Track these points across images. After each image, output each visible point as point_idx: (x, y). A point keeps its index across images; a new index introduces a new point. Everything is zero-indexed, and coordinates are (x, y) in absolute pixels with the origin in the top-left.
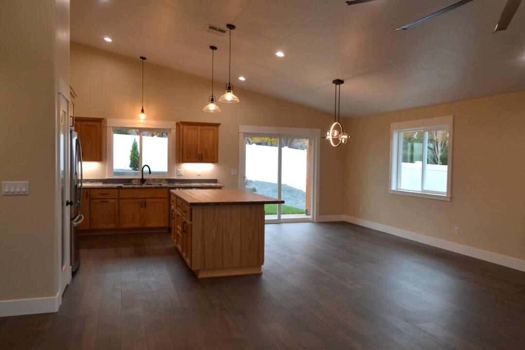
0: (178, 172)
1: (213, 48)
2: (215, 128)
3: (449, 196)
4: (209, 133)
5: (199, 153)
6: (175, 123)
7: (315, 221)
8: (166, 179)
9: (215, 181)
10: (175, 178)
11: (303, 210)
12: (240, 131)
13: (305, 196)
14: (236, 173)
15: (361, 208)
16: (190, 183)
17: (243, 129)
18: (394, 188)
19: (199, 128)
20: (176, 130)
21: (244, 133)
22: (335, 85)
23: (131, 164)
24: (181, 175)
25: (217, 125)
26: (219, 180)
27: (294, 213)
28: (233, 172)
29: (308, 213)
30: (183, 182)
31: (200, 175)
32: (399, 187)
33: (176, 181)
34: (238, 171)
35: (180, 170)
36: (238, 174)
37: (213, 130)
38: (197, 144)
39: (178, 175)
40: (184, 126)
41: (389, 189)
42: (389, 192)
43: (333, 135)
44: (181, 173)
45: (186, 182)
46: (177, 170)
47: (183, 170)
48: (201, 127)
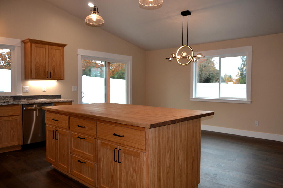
0: (23, 89)
3: (250, 100)
4: (57, 52)
5: (47, 70)
6: (19, 41)
8: (12, 97)
9: (59, 96)
10: (21, 94)
12: (78, 54)
14: (76, 89)
16: (37, 99)
17: (81, 52)
18: (194, 97)
19: (47, 47)
20: (21, 47)
22: (182, 16)
24: (27, 92)
25: (63, 46)
28: (73, 88)
30: (29, 99)
31: (45, 92)
32: (196, 96)
33: (22, 98)
34: (77, 87)
35: (26, 87)
36: (78, 90)
37: (61, 50)
38: (46, 62)
39: (23, 91)
40: (32, 44)
41: (191, 98)
42: (191, 100)
43: (182, 55)
44: (27, 90)
45: (32, 98)
46: (22, 87)
47: (29, 86)
48: (49, 46)
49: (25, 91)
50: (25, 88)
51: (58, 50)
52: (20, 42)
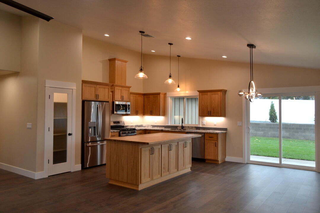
1: (170, 44)
2: (219, 93)
4: (215, 97)
10: (201, 126)
14: (240, 124)
23: (270, 118)
24: (204, 125)
26: (228, 129)
38: (208, 104)
40: (200, 93)
47: (205, 121)
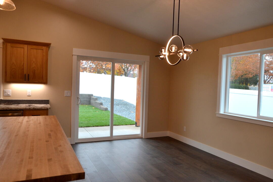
2: (44, 48)
4: (38, 53)
5: (25, 73)
7: (143, 137)
9: (46, 102)
10: (2, 98)
11: (133, 121)
12: (73, 54)
13: (135, 109)
14: (69, 94)
15: (185, 127)
17: (77, 51)
18: (222, 112)
19: (26, 46)
20: (3, 48)
21: (78, 56)
24: (9, 96)
25: (48, 45)
26: (51, 101)
27: (127, 125)
28: (67, 93)
29: (137, 125)
30: (10, 103)
31: (30, 96)
32: (227, 111)
33: (2, 102)
34: (71, 92)
35: (8, 91)
36: (71, 95)
37: (43, 50)
38: (24, 64)
39: (5, 95)
40: (8, 44)
41: (217, 112)
42: (217, 115)
43: (170, 51)
44: (9, 93)
45: (13, 103)
46: (4, 91)
47: (11, 90)
48: (28, 46)
49: (6, 95)
50: (6, 91)
51: (39, 51)
52: (2, 43)
